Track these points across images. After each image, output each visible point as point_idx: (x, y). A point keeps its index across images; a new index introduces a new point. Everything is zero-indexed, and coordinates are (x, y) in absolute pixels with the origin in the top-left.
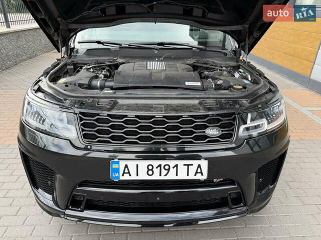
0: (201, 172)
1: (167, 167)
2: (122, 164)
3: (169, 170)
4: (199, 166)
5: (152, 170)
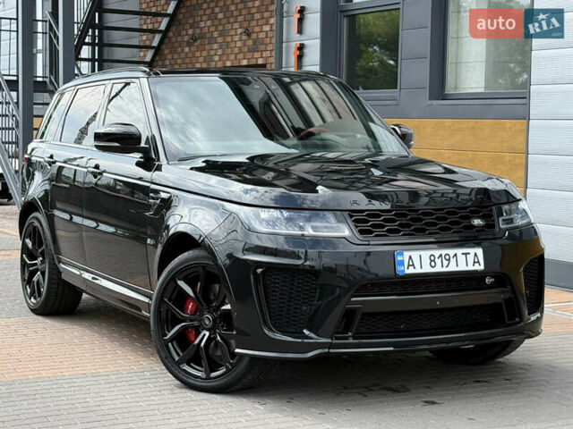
0: (478, 262)
1: (447, 257)
2: (406, 255)
3: (449, 260)
4: (476, 255)
5: (434, 261)
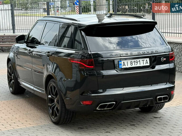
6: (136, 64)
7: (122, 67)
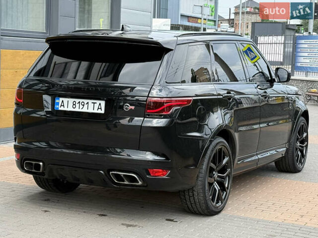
6: (81, 106)
7: (58, 108)
